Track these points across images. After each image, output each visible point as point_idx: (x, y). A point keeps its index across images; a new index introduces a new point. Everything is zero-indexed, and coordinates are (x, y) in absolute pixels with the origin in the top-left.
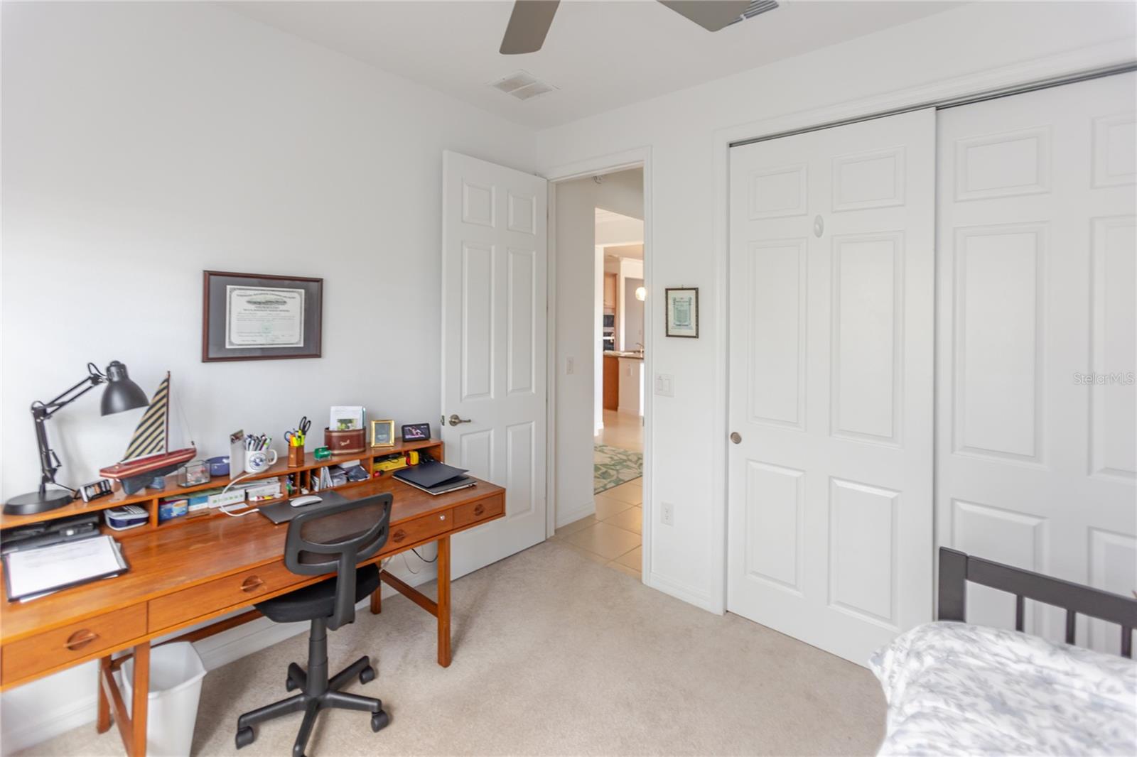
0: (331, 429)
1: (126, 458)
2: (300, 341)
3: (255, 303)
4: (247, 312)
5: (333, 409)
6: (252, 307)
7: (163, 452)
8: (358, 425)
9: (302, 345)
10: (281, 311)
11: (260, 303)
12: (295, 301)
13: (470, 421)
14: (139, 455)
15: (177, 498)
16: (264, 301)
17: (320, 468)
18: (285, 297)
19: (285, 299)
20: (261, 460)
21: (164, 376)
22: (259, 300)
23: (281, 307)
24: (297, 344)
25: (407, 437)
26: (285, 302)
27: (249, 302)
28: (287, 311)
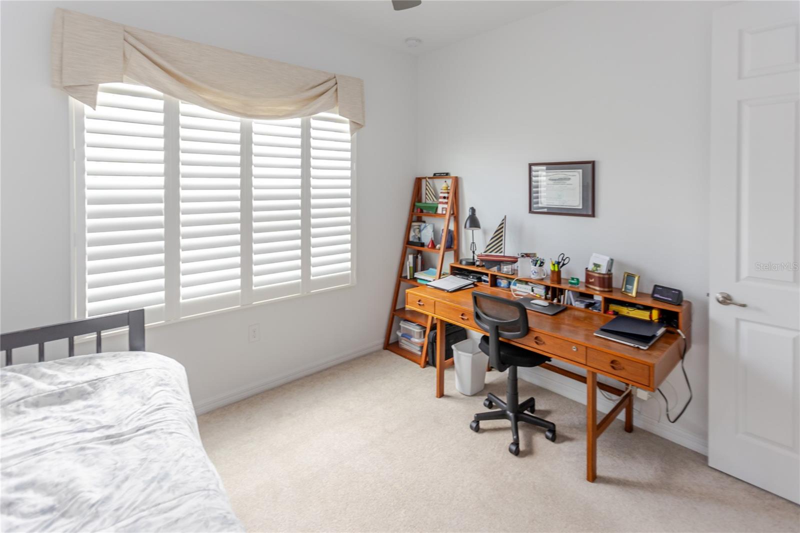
0: (588, 269)
1: (485, 252)
2: (580, 204)
3: (553, 180)
4: (549, 185)
5: (594, 254)
6: (551, 182)
7: (502, 254)
8: (603, 270)
9: (581, 207)
10: (568, 184)
11: (555, 180)
12: (576, 177)
13: (744, 306)
14: (490, 252)
15: (502, 278)
16: (557, 178)
17: (565, 290)
18: (570, 175)
19: (570, 177)
20: (535, 272)
21: (503, 218)
22: (555, 178)
23: (568, 182)
24: (578, 206)
25: (656, 295)
26: (569, 179)
27: (550, 180)
28: (571, 184)
